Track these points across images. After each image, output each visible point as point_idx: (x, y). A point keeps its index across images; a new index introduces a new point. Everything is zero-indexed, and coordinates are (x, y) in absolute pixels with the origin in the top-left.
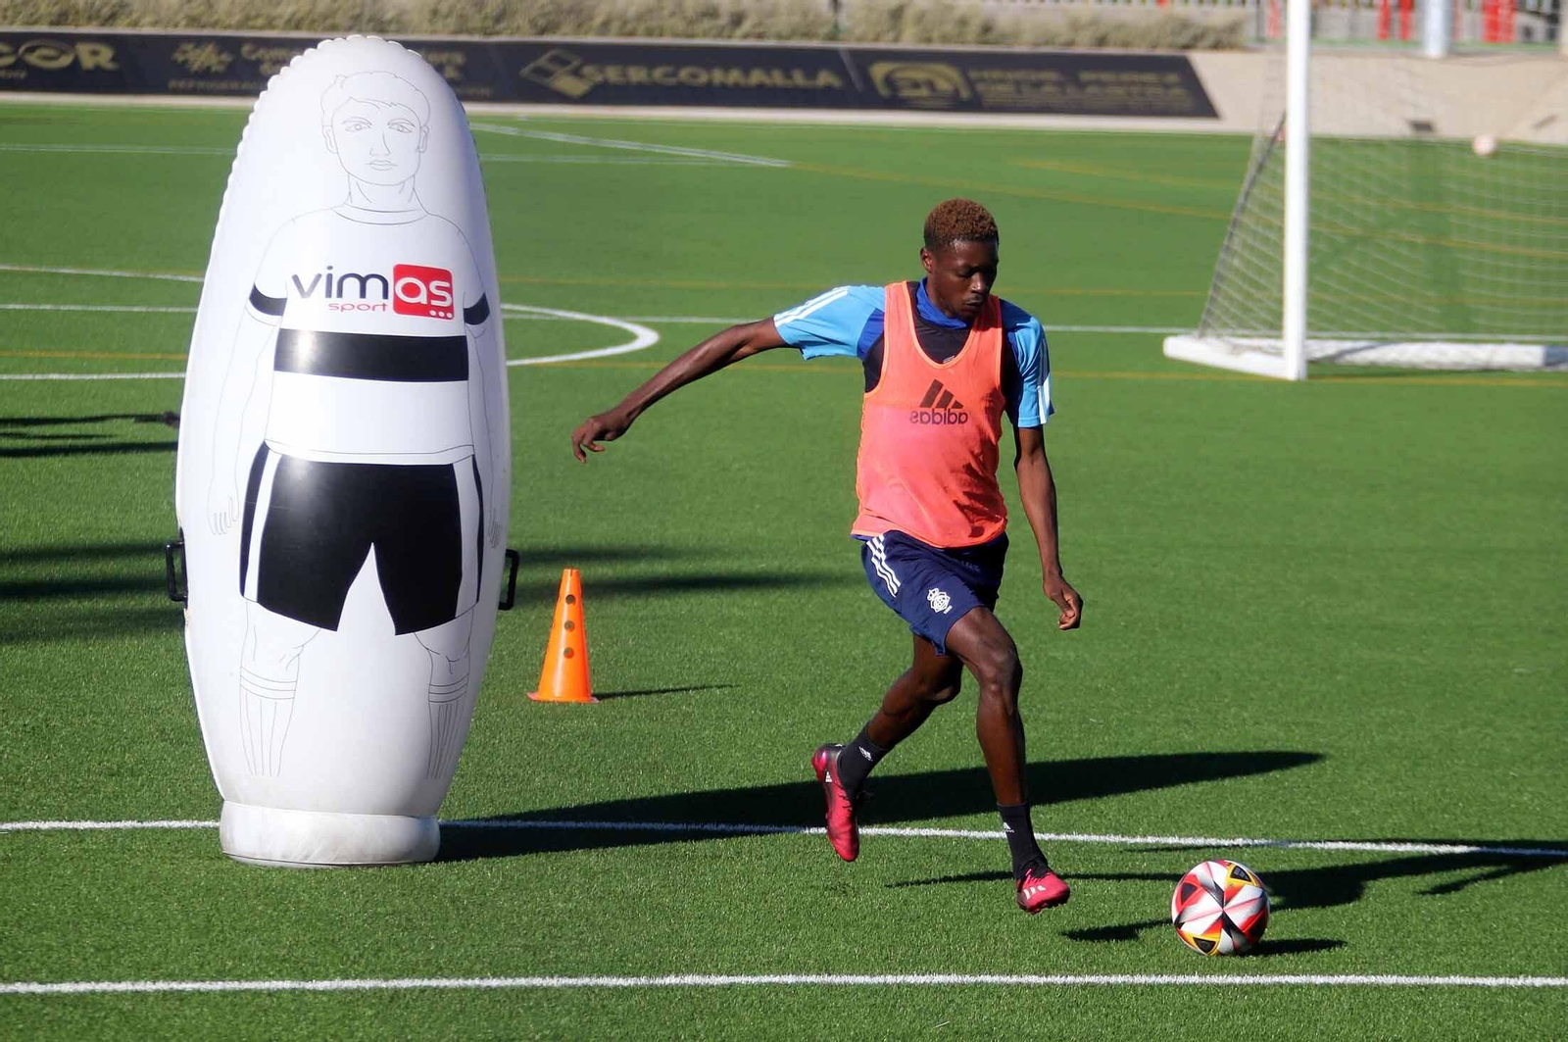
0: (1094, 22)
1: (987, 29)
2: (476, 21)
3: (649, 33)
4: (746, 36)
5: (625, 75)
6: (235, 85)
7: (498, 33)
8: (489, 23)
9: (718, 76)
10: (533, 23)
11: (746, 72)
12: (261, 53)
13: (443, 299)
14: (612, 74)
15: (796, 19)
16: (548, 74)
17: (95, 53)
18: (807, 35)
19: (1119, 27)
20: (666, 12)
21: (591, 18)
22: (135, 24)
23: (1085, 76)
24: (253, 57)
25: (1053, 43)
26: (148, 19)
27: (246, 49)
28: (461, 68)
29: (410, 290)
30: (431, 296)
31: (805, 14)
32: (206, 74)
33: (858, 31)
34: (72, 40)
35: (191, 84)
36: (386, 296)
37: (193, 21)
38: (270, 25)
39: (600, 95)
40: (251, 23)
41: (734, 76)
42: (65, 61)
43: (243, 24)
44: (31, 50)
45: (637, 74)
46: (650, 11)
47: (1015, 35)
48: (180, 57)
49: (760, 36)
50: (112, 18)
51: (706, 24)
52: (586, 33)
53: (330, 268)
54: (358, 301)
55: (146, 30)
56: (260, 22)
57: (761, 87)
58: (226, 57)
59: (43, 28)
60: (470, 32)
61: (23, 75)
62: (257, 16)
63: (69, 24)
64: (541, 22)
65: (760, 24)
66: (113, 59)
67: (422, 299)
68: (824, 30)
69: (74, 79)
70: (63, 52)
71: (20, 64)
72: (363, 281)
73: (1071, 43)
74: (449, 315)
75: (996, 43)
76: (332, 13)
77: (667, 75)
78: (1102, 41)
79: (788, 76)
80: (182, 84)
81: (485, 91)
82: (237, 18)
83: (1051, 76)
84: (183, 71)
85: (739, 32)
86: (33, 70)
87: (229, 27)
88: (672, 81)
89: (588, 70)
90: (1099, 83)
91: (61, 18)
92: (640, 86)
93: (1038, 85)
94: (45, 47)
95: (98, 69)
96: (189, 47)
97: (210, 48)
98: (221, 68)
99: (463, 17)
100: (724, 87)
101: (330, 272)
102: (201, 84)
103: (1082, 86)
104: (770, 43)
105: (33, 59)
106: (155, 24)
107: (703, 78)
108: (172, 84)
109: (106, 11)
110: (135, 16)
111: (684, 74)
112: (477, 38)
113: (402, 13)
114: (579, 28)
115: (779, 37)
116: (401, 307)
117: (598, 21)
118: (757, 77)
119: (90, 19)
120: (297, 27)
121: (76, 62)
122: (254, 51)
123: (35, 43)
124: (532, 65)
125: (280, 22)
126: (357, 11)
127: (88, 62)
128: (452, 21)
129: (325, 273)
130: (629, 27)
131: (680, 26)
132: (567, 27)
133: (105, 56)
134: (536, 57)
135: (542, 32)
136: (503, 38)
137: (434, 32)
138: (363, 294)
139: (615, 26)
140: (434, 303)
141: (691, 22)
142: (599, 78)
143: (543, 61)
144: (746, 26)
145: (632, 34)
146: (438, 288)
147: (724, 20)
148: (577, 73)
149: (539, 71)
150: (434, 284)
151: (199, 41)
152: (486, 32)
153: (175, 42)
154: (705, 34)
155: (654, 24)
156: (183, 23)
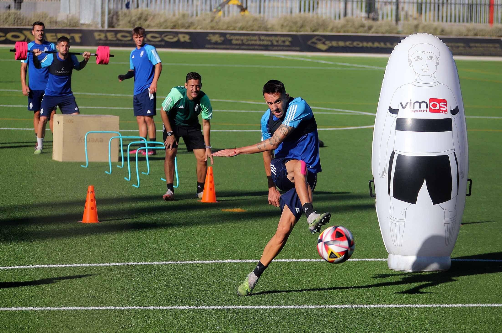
0: (474, 29)
1: (443, 31)
2: (294, 28)
3: (345, 32)
4: (373, 33)
5: (338, 44)
6: (225, 46)
7: (301, 32)
8: (298, 29)
9: (365, 44)
10: (311, 29)
11: (373, 43)
12: (232, 37)
13: (444, 108)
14: (334, 44)
15: (387, 28)
16: (315, 43)
17: (184, 37)
18: (391, 32)
19: (481, 31)
20: (349, 26)
21: (328, 27)
22: (195, 29)
23: (472, 45)
24: (230, 38)
25: (462, 35)
26: (199, 27)
27: (228, 36)
28: (290, 42)
29: (434, 106)
30: (440, 107)
31: (390, 26)
32: (216, 43)
33: (405, 32)
34: (177, 33)
35: (212, 46)
36: (427, 107)
37: (212, 28)
38: (234, 29)
39: (331, 50)
40: (229, 28)
41: (370, 45)
42: (175, 39)
43: (227, 29)
44: (165, 36)
45: (341, 44)
46: (345, 25)
47: (451, 33)
48: (208, 38)
49: (377, 33)
50: (189, 27)
51: (361, 29)
52: (326, 32)
53: (411, 100)
54: (419, 109)
55: (199, 30)
56: (231, 28)
57: (378, 47)
58: (222, 38)
59: (169, 30)
60: (293, 31)
61: (163, 43)
62: (231, 26)
63: (176, 29)
64: (313, 29)
65: (377, 29)
66: (190, 39)
67: (438, 108)
68: (395, 31)
69: (178, 45)
70: (175, 37)
71: (162, 40)
72: (420, 103)
73: (467, 35)
74: (446, 112)
75: (445, 35)
76: (253, 26)
77: (350, 44)
78: (476, 35)
79: (385, 44)
80: (209, 46)
81: (298, 48)
82: (225, 27)
83: (462, 45)
84: (210, 42)
85: (371, 32)
86: (166, 42)
87: (223, 29)
88: (351, 46)
89: (327, 42)
90: (476, 47)
91: (174, 27)
92: (343, 47)
93: (458, 47)
94: (169, 35)
95: (185, 42)
96: (211, 35)
97: (217, 36)
98: (220, 41)
99: (291, 27)
100: (367, 48)
101: (411, 101)
102: (215, 46)
103: (470, 47)
104: (380, 35)
105: (166, 39)
106: (201, 29)
107: (361, 45)
108: (207, 46)
109: (187, 25)
110: (195, 27)
111: (355, 44)
112: (294, 33)
113: (273, 25)
114: (324, 30)
115: (382, 33)
116: (431, 111)
117: (329, 28)
118: (376, 45)
119: (182, 27)
120: (242, 30)
121: (179, 40)
122: (230, 37)
123: (166, 34)
124: (311, 41)
125: (237, 28)
126: (259, 25)
127: (182, 40)
128: (288, 28)
129: (409, 101)
130: (339, 30)
131: (353, 30)
132: (320, 30)
133: (187, 38)
134: (312, 39)
135: (314, 31)
136: (302, 33)
137: (283, 31)
138: (420, 107)
139: (335, 29)
140: (441, 109)
141: (357, 29)
142: (330, 45)
143: (314, 40)
144: (373, 30)
145: (339, 32)
146: (442, 105)
147: (366, 28)
148: (324, 43)
149: (313, 43)
150: (441, 104)
151: (214, 34)
152: (297, 31)
153: (207, 34)
154: (361, 32)
155: (346, 29)
156: (209, 28)
